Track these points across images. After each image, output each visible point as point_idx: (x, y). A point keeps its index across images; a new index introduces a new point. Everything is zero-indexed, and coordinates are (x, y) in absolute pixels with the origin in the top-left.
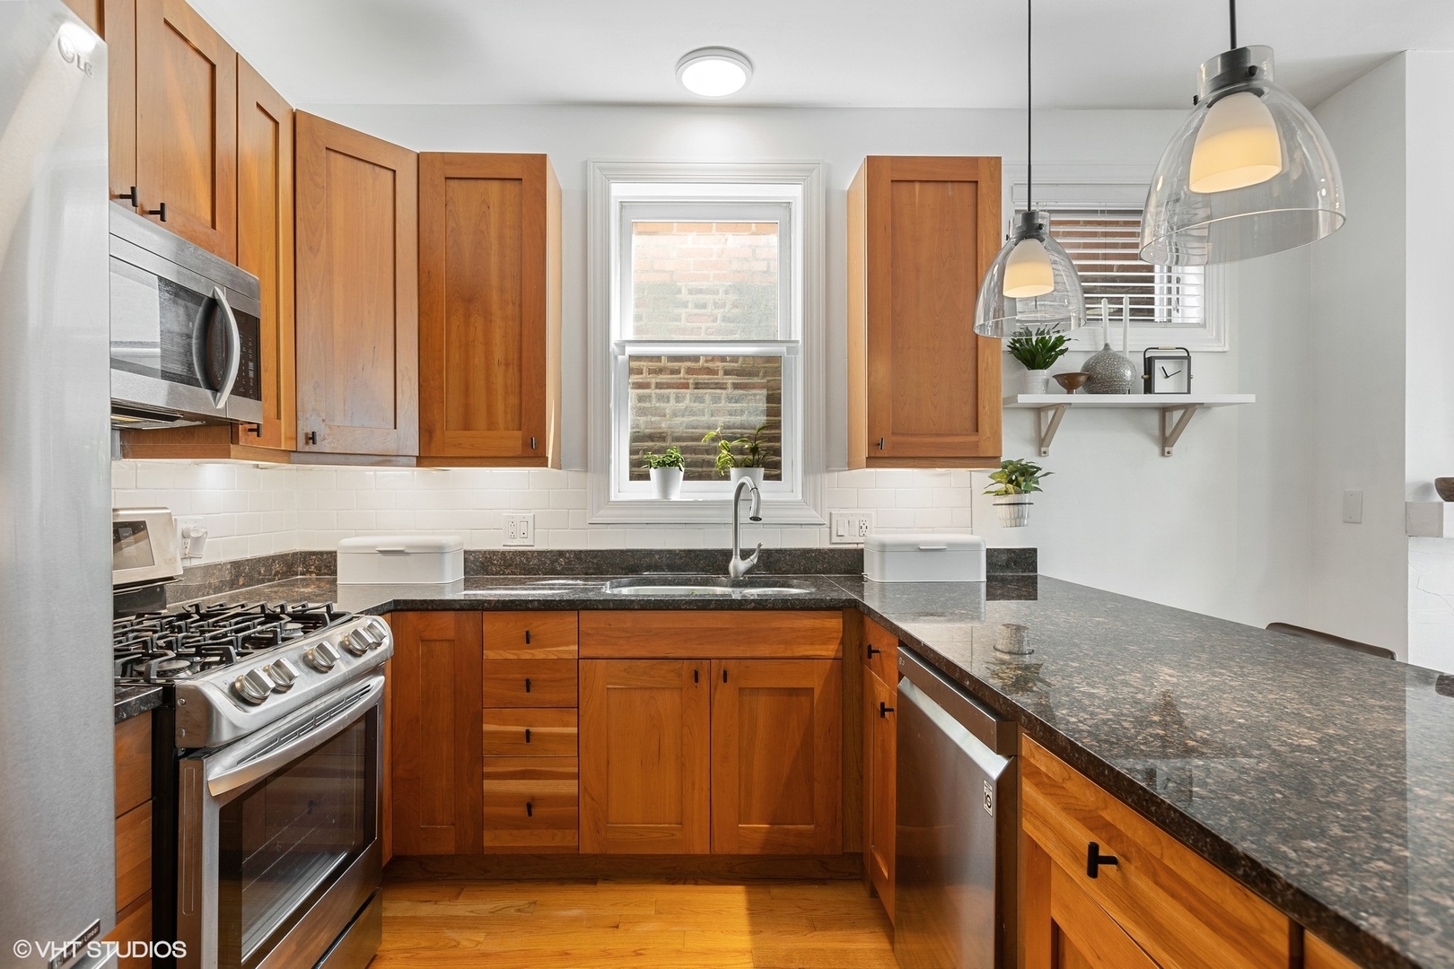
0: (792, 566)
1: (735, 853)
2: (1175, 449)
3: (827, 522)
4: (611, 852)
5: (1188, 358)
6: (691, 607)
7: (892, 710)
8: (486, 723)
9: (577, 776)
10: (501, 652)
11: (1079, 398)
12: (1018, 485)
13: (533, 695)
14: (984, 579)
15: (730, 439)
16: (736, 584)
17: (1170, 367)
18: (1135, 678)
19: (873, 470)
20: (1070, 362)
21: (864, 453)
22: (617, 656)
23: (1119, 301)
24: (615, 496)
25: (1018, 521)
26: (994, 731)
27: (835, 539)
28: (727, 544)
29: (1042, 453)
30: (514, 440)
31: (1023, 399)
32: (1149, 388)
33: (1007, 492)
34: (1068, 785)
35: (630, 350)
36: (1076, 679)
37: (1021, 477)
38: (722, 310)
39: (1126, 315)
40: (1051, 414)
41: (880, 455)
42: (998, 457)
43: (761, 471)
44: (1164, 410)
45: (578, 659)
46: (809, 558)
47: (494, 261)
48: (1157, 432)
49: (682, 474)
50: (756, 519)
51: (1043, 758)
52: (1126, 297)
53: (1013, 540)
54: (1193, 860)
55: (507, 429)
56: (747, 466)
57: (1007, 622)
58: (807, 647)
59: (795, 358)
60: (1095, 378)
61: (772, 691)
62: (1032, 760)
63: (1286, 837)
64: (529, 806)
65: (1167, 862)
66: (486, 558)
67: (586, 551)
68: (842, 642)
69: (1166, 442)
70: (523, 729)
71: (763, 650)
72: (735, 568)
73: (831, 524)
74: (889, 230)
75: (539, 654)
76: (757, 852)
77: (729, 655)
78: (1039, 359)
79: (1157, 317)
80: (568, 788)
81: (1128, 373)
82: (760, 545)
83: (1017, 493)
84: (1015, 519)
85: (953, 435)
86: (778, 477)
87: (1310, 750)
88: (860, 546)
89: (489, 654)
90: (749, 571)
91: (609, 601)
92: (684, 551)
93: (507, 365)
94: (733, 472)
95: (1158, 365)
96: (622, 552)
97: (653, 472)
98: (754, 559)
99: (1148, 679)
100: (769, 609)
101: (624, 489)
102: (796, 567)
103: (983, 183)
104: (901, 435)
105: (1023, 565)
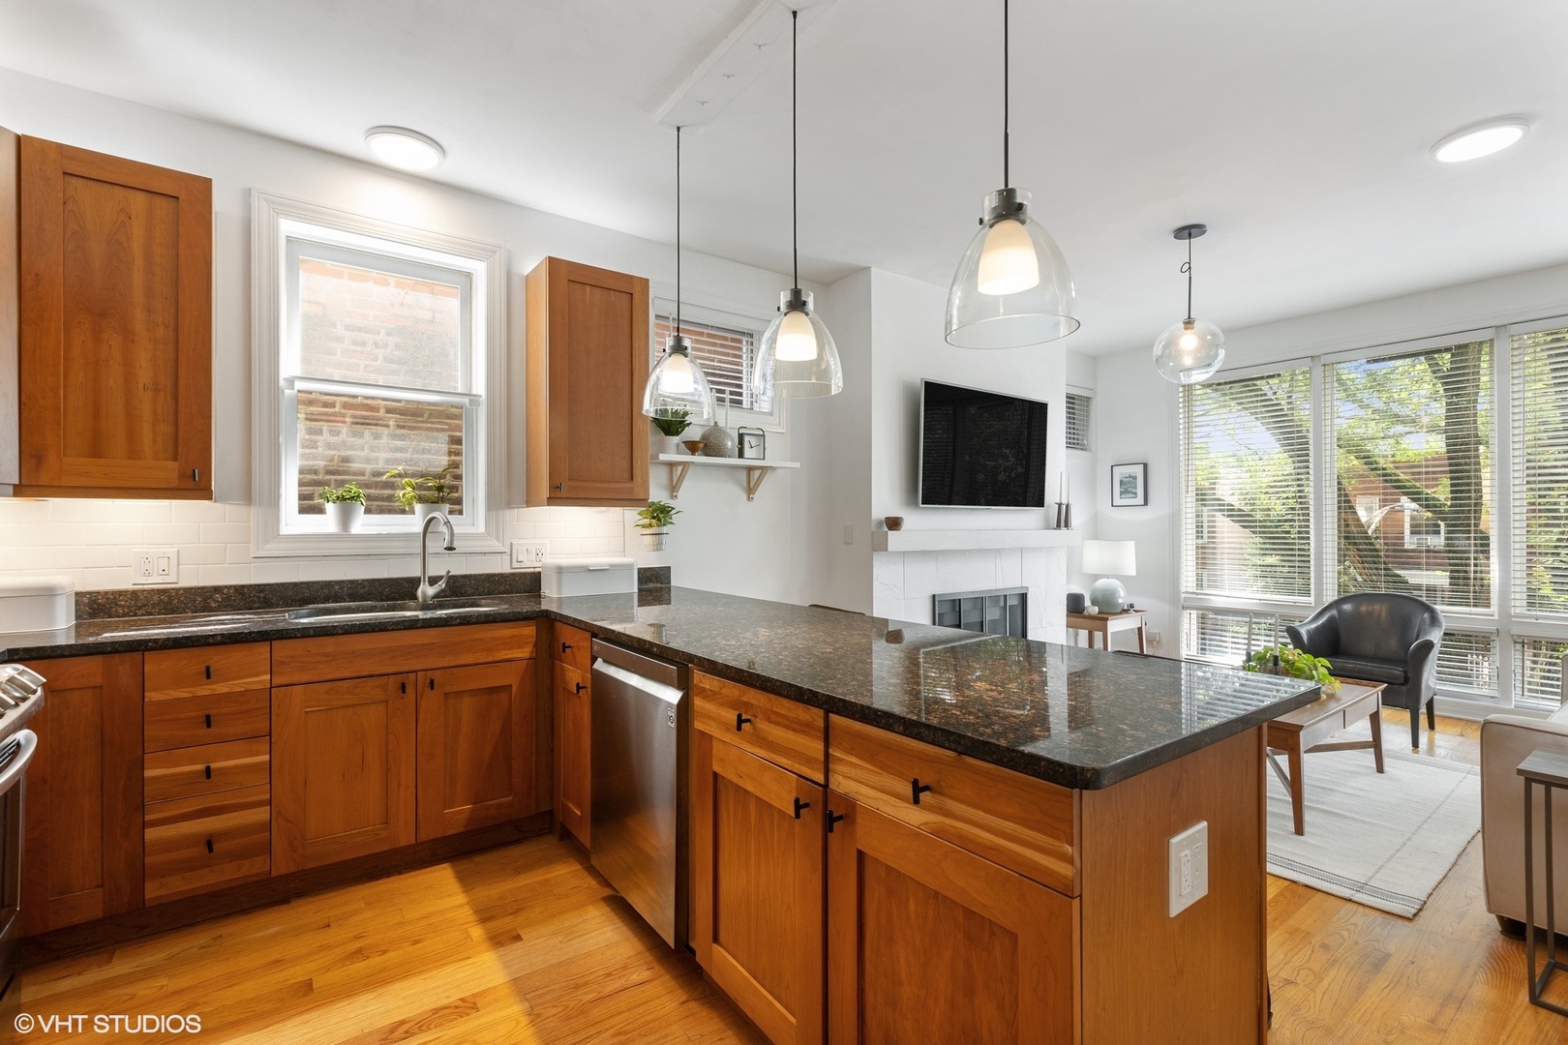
0: (478, 589)
1: (440, 836)
2: (756, 496)
3: (508, 551)
4: (310, 866)
5: (764, 436)
6: (399, 627)
7: (585, 687)
8: (148, 769)
9: (270, 802)
10: (171, 692)
11: (699, 458)
12: (659, 520)
13: (214, 730)
14: (636, 590)
15: (413, 475)
16: (425, 607)
17: (754, 441)
18: (749, 635)
19: (551, 507)
20: (692, 433)
21: (545, 493)
22: (316, 680)
23: (723, 392)
24: (284, 530)
25: (658, 546)
26: (675, 675)
27: (515, 565)
28: (416, 572)
29: (673, 497)
30: (170, 470)
31: (663, 457)
32: (741, 455)
33: (650, 526)
34: (724, 691)
35: (300, 385)
36: (719, 639)
37: (660, 514)
38: (383, 351)
39: (727, 403)
40: (680, 468)
41: (559, 495)
42: (646, 500)
43: (447, 507)
44: (750, 469)
45: (271, 687)
46: (492, 582)
47: (138, 279)
48: (745, 484)
49: (363, 508)
50: (450, 549)
51: (708, 681)
52: (728, 389)
53: (652, 561)
54: (786, 702)
55: (156, 458)
56: (433, 502)
57: (651, 622)
58: (507, 652)
59: (477, 410)
60: (707, 445)
61: (474, 692)
62: (701, 685)
63: (822, 681)
64: (209, 845)
65: (775, 709)
66: (108, 599)
67: (250, 586)
68: (536, 645)
69: (750, 491)
70: (201, 767)
71: (468, 659)
72: (424, 593)
73: (511, 552)
74: (566, 318)
75: (221, 688)
76: (461, 830)
77: (434, 666)
78: (673, 429)
79: (745, 405)
80: (261, 815)
81: (729, 444)
82: (449, 572)
83: (658, 526)
84: (657, 545)
85: (615, 482)
86: (460, 512)
87: (830, 653)
88: (537, 570)
89: (152, 696)
90: (436, 596)
91: (309, 628)
92: (368, 580)
93: (156, 390)
94: (418, 507)
95: (747, 439)
96: (295, 584)
97: (330, 507)
98: (442, 584)
99: (755, 634)
100: (474, 623)
101: (293, 522)
102: (480, 589)
103: (636, 296)
104: (575, 480)
105: (661, 579)
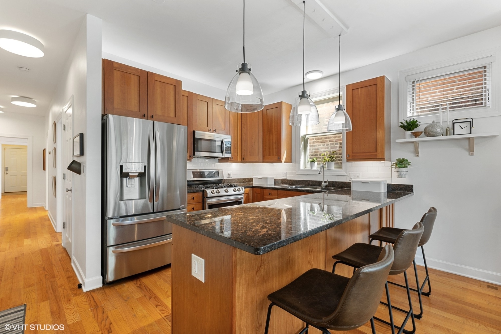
0: (338, 186)
2: (475, 153)
3: (348, 175)
5: (472, 121)
11: (422, 139)
17: (464, 125)
24: (303, 168)
29: (417, 156)
31: (398, 141)
42: (383, 158)
46: (343, 184)
48: (467, 147)
49: (316, 163)
55: (275, 155)
67: (295, 180)
69: (470, 151)
72: (323, 185)
74: (352, 102)
78: (410, 128)
83: (401, 168)
85: (370, 153)
95: (457, 125)
96: (302, 180)
98: (327, 183)
101: (307, 167)
103: (378, 85)
104: (355, 153)
105: (408, 189)
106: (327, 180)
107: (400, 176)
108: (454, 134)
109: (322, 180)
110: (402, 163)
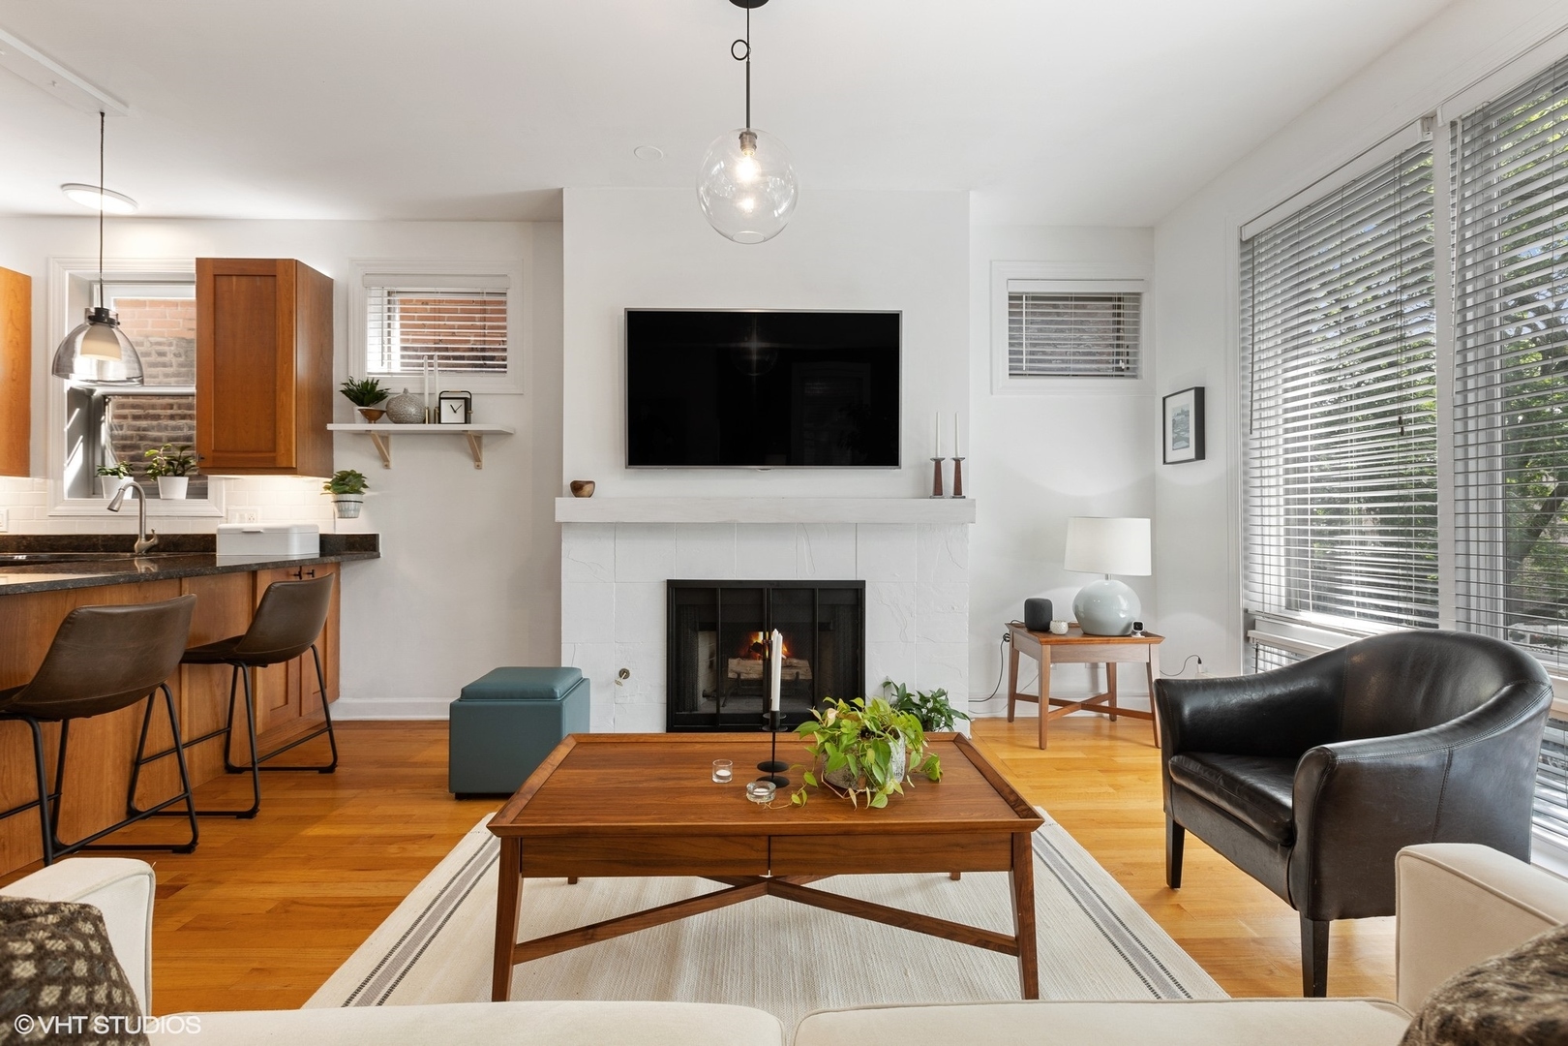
0: (195, 546)
2: (483, 464)
5: (470, 398)
17: (458, 405)
29: (385, 466)
41: (205, 465)
74: (212, 309)
78: (367, 398)
85: (259, 452)
98: (153, 541)
103: (280, 277)
104: (221, 451)
105: (364, 546)
106: (151, 533)
107: (343, 514)
108: (440, 422)
109: (138, 532)
110: (346, 484)
